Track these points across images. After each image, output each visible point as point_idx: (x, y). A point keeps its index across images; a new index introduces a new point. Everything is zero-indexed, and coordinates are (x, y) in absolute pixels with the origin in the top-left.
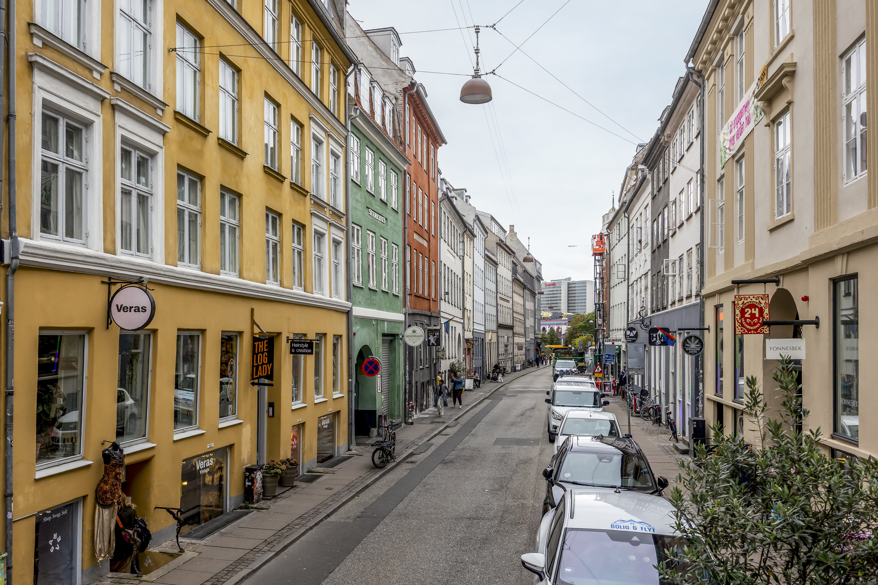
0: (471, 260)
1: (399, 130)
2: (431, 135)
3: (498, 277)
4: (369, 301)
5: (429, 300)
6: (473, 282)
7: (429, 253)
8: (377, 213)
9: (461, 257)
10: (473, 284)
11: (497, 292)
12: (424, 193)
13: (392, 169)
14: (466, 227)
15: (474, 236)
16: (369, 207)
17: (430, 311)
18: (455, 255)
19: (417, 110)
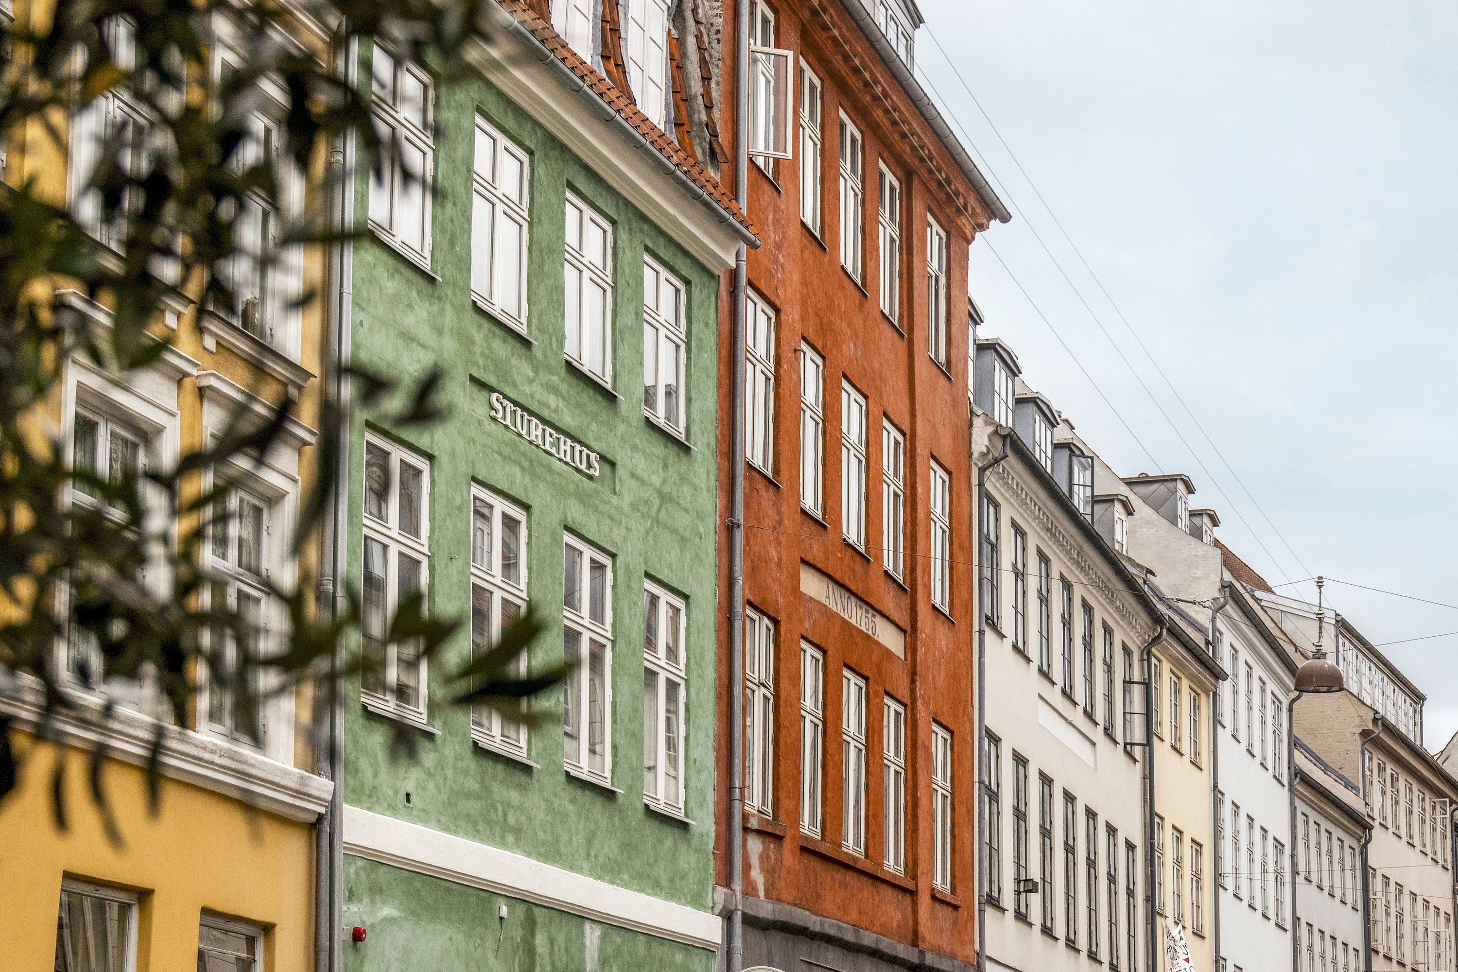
0: (1204, 779)
1: (707, 94)
2: (923, 173)
3: (1377, 884)
4: (472, 807)
5: (913, 893)
6: (1218, 875)
7: (913, 681)
8: (544, 421)
9: (1138, 752)
10: (1218, 886)
11: (1370, 951)
12: (876, 410)
13: (647, 249)
14: (1157, 619)
15: (1218, 675)
16: (492, 380)
17: (914, 944)
18: (1098, 735)
19: (820, 38)
